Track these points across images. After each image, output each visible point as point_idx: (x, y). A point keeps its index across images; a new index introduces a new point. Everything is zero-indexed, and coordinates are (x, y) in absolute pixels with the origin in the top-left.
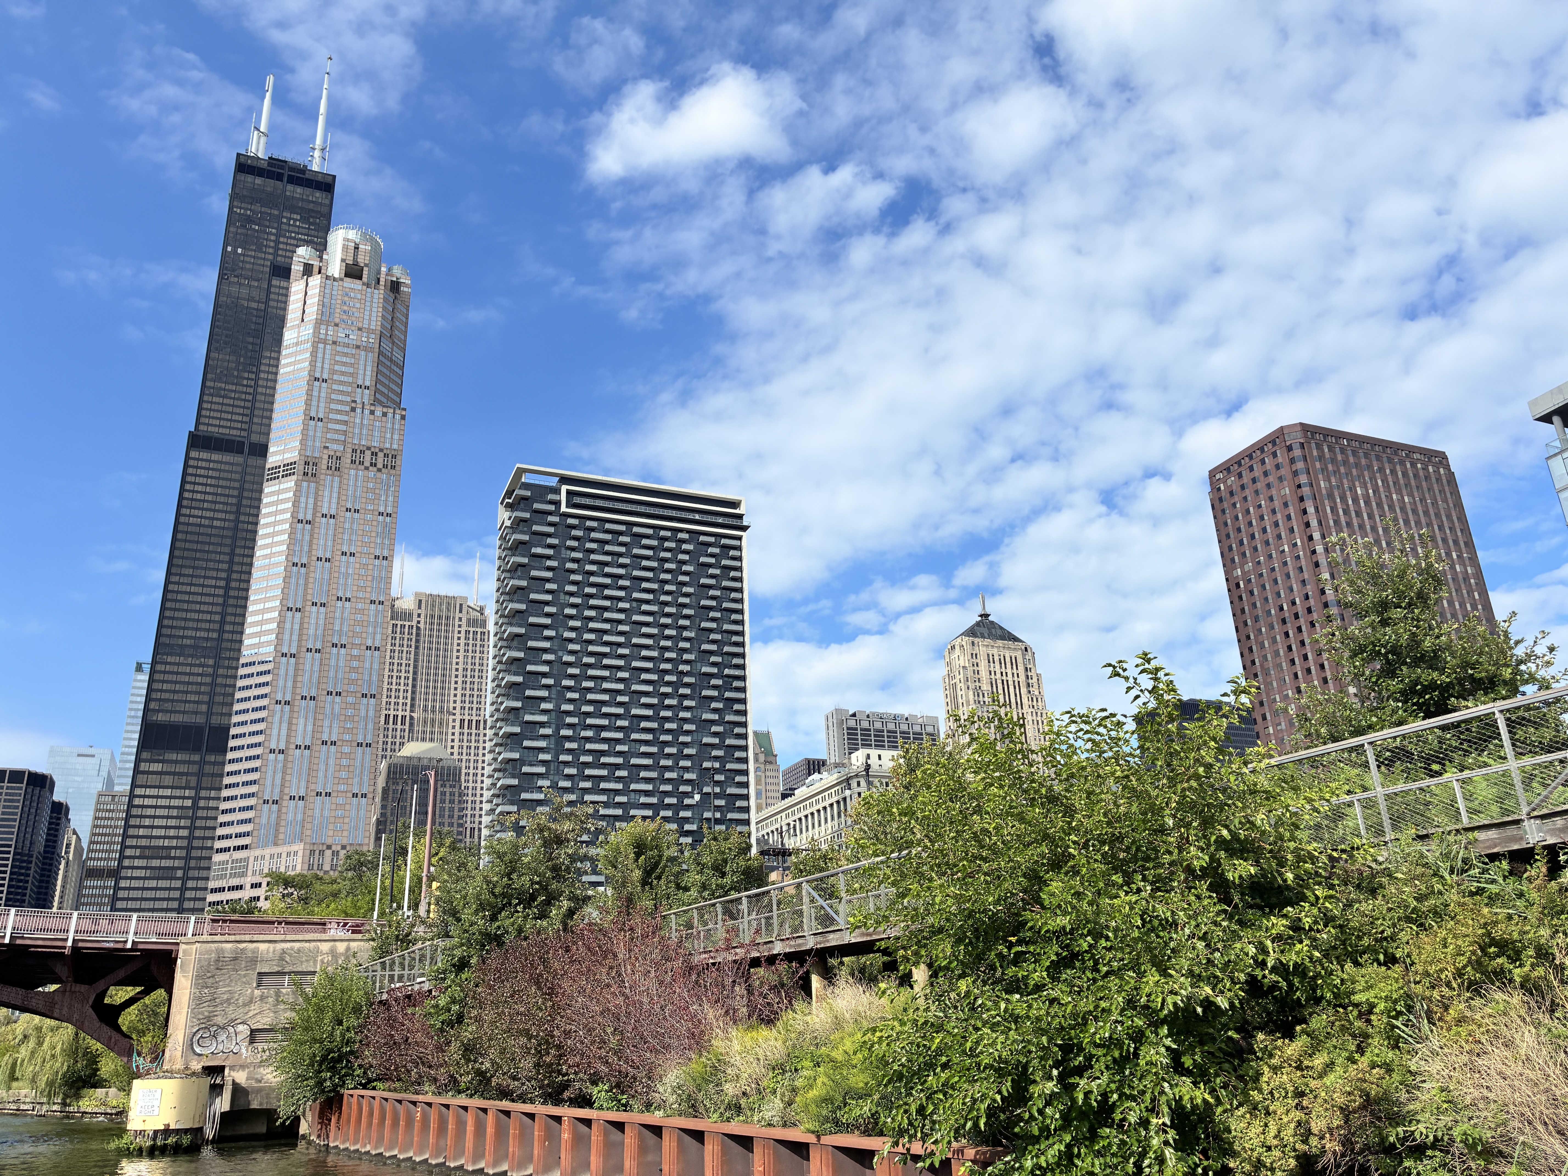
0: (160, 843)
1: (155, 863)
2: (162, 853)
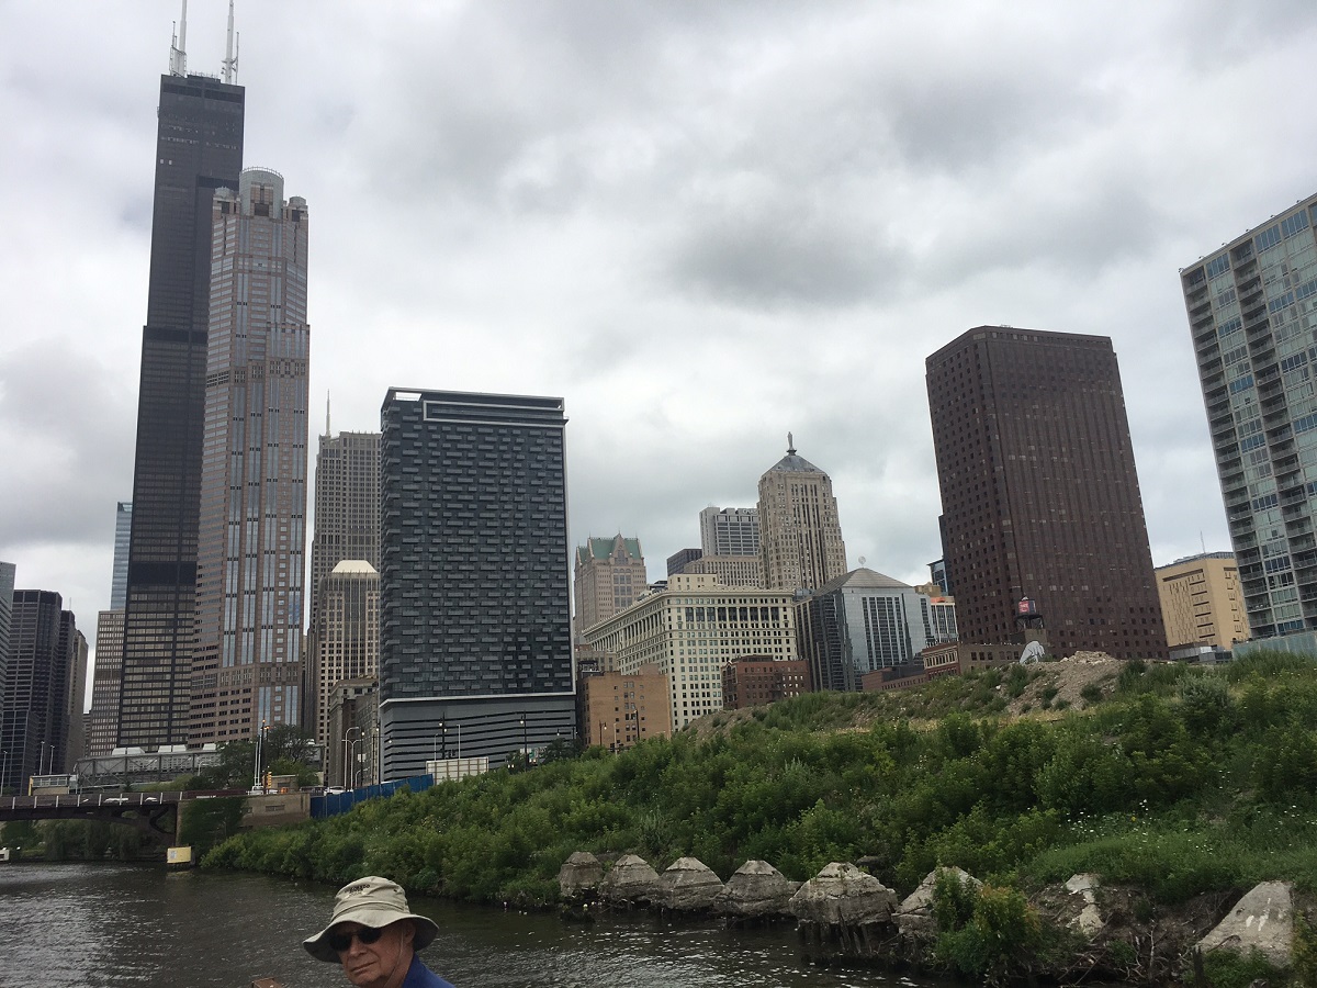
0: (152, 654)
1: (150, 670)
2: (154, 662)
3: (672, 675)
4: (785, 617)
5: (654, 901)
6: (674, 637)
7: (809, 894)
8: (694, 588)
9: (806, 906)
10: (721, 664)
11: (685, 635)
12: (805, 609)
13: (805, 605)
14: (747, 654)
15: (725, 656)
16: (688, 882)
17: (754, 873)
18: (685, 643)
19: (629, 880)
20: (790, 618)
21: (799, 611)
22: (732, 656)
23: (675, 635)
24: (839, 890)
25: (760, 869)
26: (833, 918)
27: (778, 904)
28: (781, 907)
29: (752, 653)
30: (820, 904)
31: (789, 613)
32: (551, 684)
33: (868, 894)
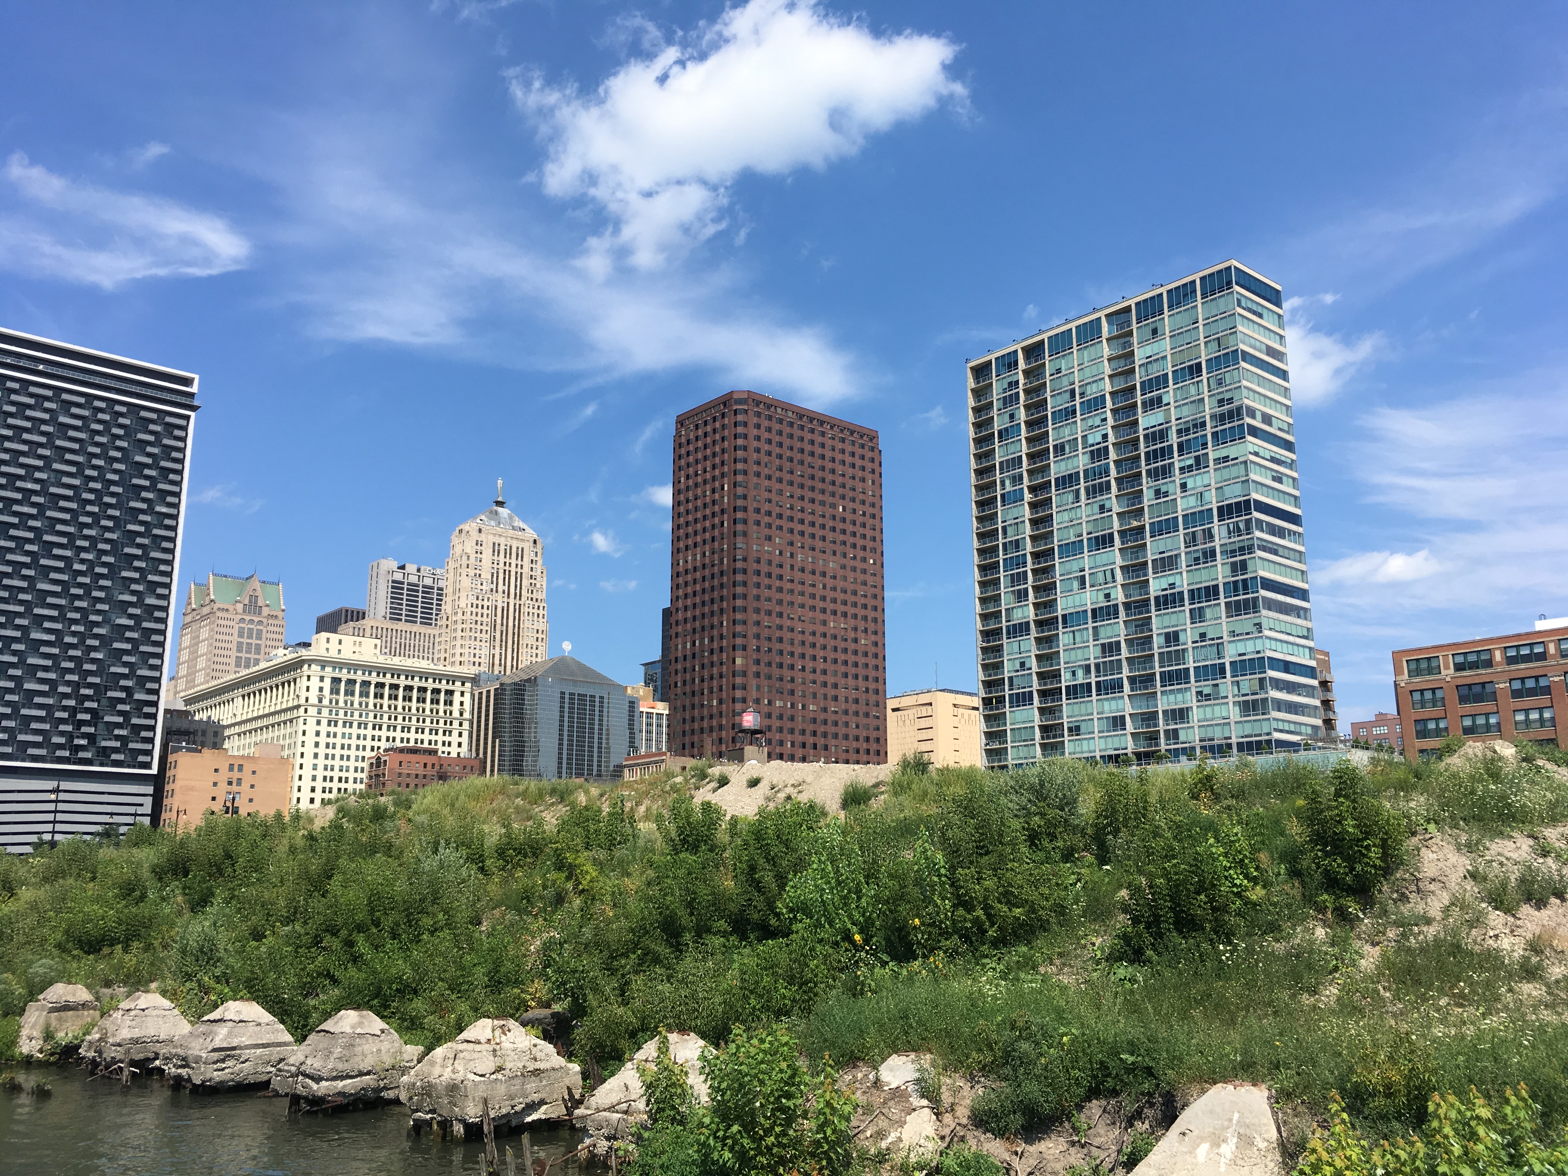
3: (299, 761)
4: (462, 703)
5: (171, 1070)
6: (309, 713)
7: (437, 1071)
8: (347, 654)
9: (428, 1090)
10: (368, 754)
11: (325, 712)
12: (488, 697)
13: (488, 692)
14: (405, 744)
15: (376, 744)
16: (235, 1042)
17: (348, 1030)
18: (324, 722)
19: (136, 1033)
20: (467, 706)
21: (480, 699)
22: (384, 745)
23: (312, 711)
24: (487, 1064)
25: (360, 1024)
26: (472, 1112)
27: (382, 1084)
28: (386, 1088)
29: (412, 743)
30: (453, 1088)
31: (467, 698)
32: (121, 757)
33: (537, 1073)
